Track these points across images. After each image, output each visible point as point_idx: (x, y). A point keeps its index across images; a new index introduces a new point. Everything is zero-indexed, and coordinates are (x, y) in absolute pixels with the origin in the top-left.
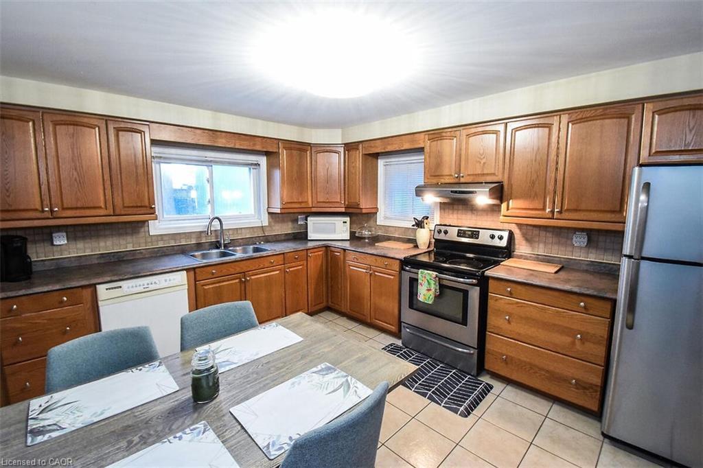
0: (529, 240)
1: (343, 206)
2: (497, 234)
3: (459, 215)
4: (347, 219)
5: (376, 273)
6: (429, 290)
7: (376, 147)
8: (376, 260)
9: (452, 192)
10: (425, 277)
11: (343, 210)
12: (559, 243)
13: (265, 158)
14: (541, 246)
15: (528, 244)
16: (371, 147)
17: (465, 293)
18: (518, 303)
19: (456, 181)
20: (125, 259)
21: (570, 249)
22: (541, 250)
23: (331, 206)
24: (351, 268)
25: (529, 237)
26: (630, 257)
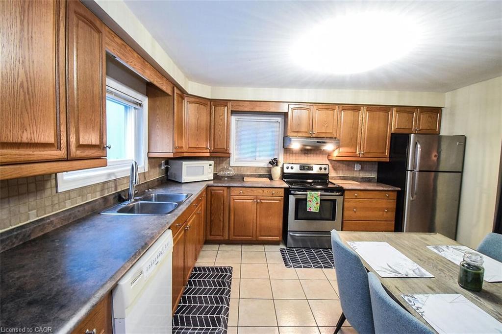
0: (335, 169)
1: (209, 151)
2: (323, 167)
3: (297, 157)
4: (212, 162)
5: (262, 201)
6: (317, 203)
7: (245, 107)
8: (263, 191)
9: (318, 142)
10: (313, 196)
11: (208, 155)
12: (348, 170)
13: (147, 99)
14: (341, 172)
15: (335, 172)
16: (240, 106)
17: (334, 201)
18: (359, 201)
19: (310, 135)
20: (32, 238)
21: (353, 172)
22: (341, 174)
23: (200, 151)
24: (236, 201)
25: (335, 168)
26: (411, 171)
